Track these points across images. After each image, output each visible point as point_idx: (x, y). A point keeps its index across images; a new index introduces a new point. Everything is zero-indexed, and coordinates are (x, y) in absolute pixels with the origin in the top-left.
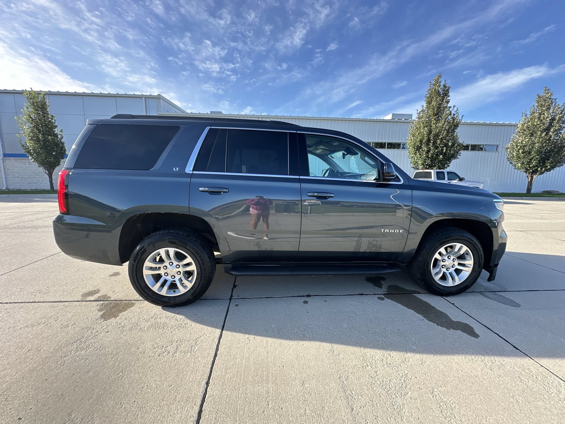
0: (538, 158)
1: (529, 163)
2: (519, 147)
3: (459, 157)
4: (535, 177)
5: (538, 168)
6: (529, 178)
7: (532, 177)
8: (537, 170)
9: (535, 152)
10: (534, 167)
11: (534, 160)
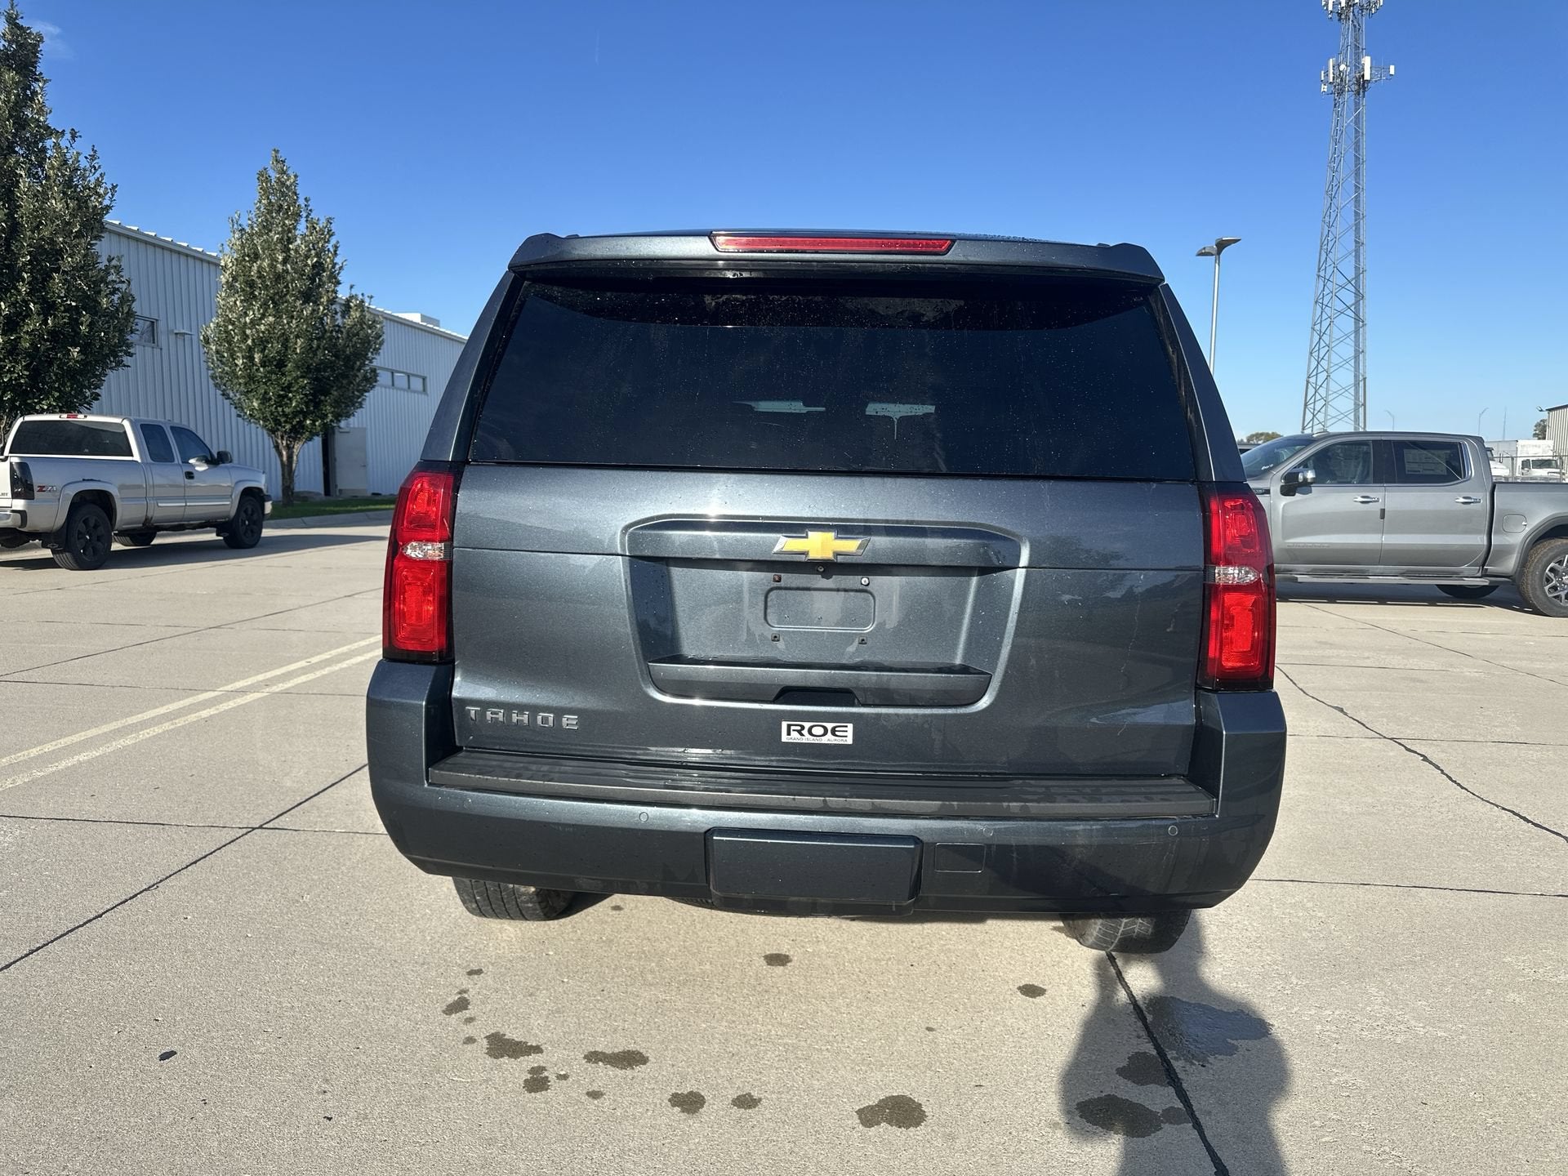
0: (303, 388)
1: (282, 400)
2: (249, 342)
3: (127, 360)
4: (297, 447)
5: (305, 419)
6: (284, 453)
7: (289, 448)
8: (301, 424)
9: (295, 362)
10: (295, 414)
11: (296, 391)
